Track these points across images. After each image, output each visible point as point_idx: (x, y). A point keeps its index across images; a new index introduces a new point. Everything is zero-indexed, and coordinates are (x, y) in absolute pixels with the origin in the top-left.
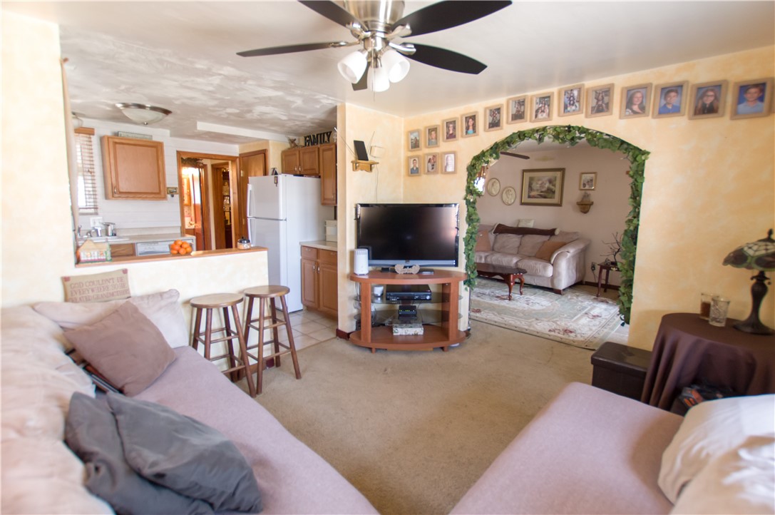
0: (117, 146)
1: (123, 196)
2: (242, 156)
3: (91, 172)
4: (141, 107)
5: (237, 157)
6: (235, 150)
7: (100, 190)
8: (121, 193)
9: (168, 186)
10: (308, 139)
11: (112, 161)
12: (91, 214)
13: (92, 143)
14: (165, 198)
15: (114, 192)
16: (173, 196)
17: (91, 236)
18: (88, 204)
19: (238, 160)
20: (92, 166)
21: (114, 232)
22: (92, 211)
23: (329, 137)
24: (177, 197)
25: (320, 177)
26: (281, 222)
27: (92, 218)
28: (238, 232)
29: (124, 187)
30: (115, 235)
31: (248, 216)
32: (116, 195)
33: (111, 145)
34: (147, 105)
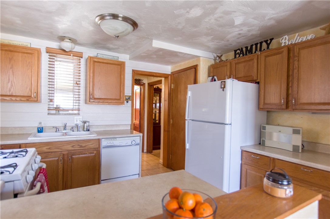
0: (96, 63)
1: (96, 101)
2: (173, 74)
3: (78, 84)
4: (115, 17)
5: (169, 75)
6: (168, 69)
7: (82, 97)
8: (95, 99)
9: (126, 94)
10: (238, 51)
11: (92, 75)
12: (75, 114)
13: (81, 63)
14: (123, 103)
15: (91, 99)
16: (127, 102)
17: (73, 131)
18: (74, 107)
19: (170, 76)
20: (79, 80)
21: (88, 128)
22: (76, 112)
23: (268, 45)
24: (130, 102)
25: (258, 83)
26: (227, 126)
27: (76, 117)
28: (166, 129)
29: (97, 95)
30: (89, 130)
31: (186, 118)
32: (92, 101)
33: (92, 62)
34: (120, 15)
